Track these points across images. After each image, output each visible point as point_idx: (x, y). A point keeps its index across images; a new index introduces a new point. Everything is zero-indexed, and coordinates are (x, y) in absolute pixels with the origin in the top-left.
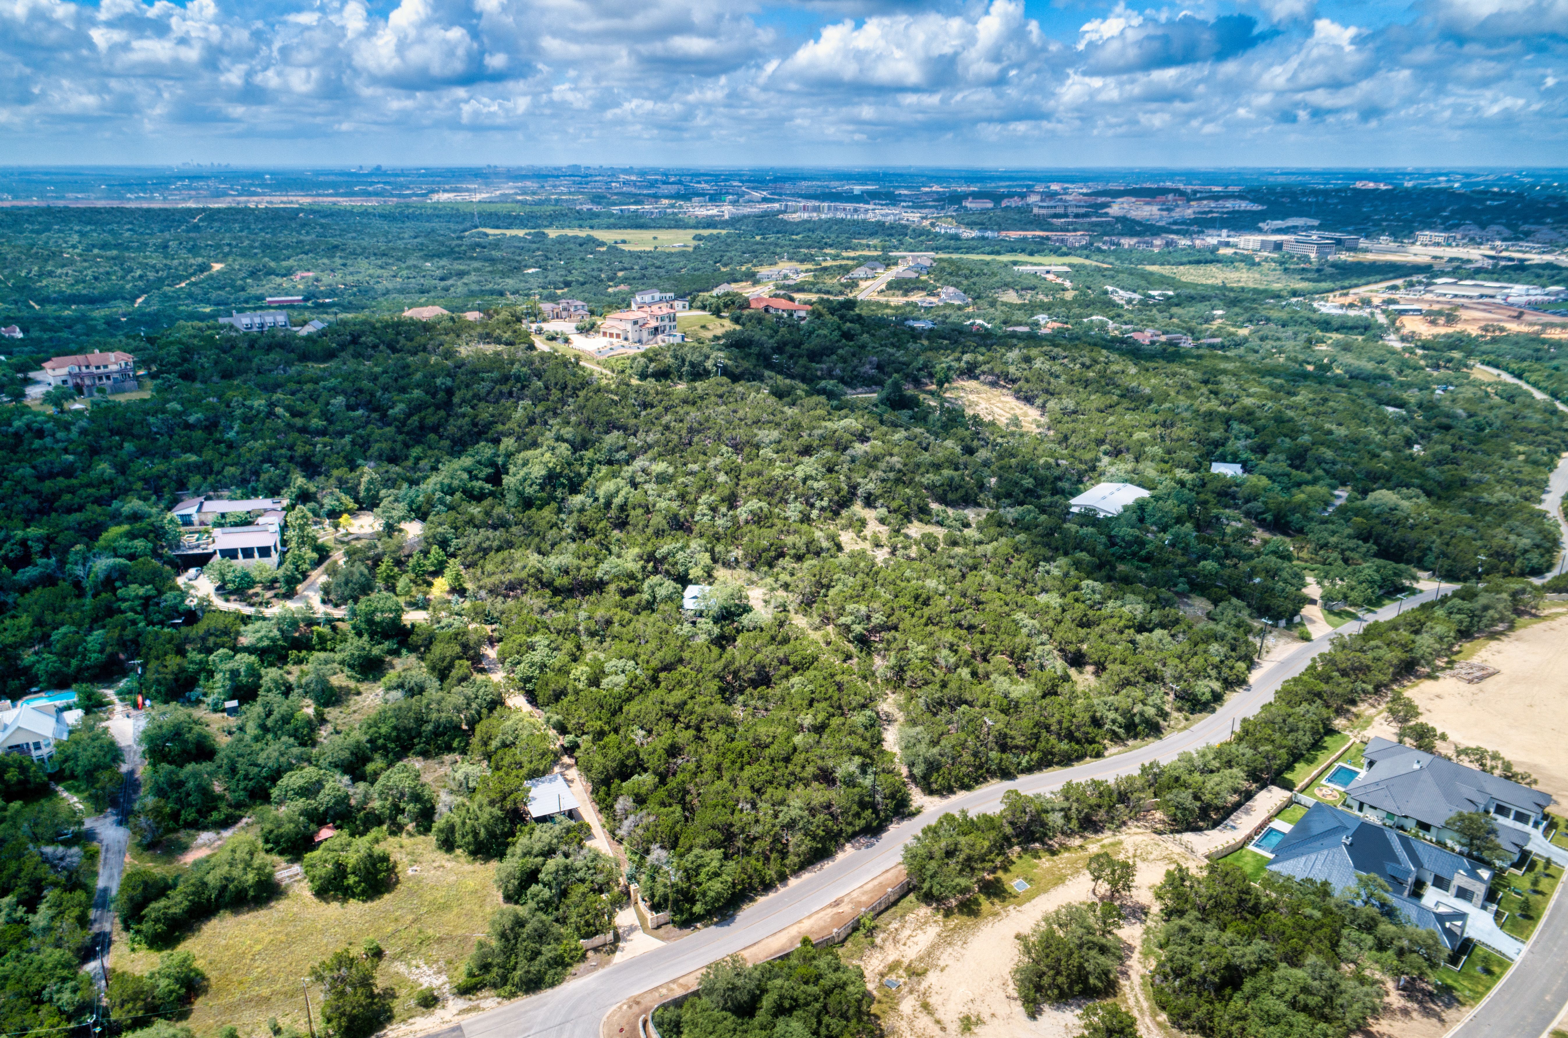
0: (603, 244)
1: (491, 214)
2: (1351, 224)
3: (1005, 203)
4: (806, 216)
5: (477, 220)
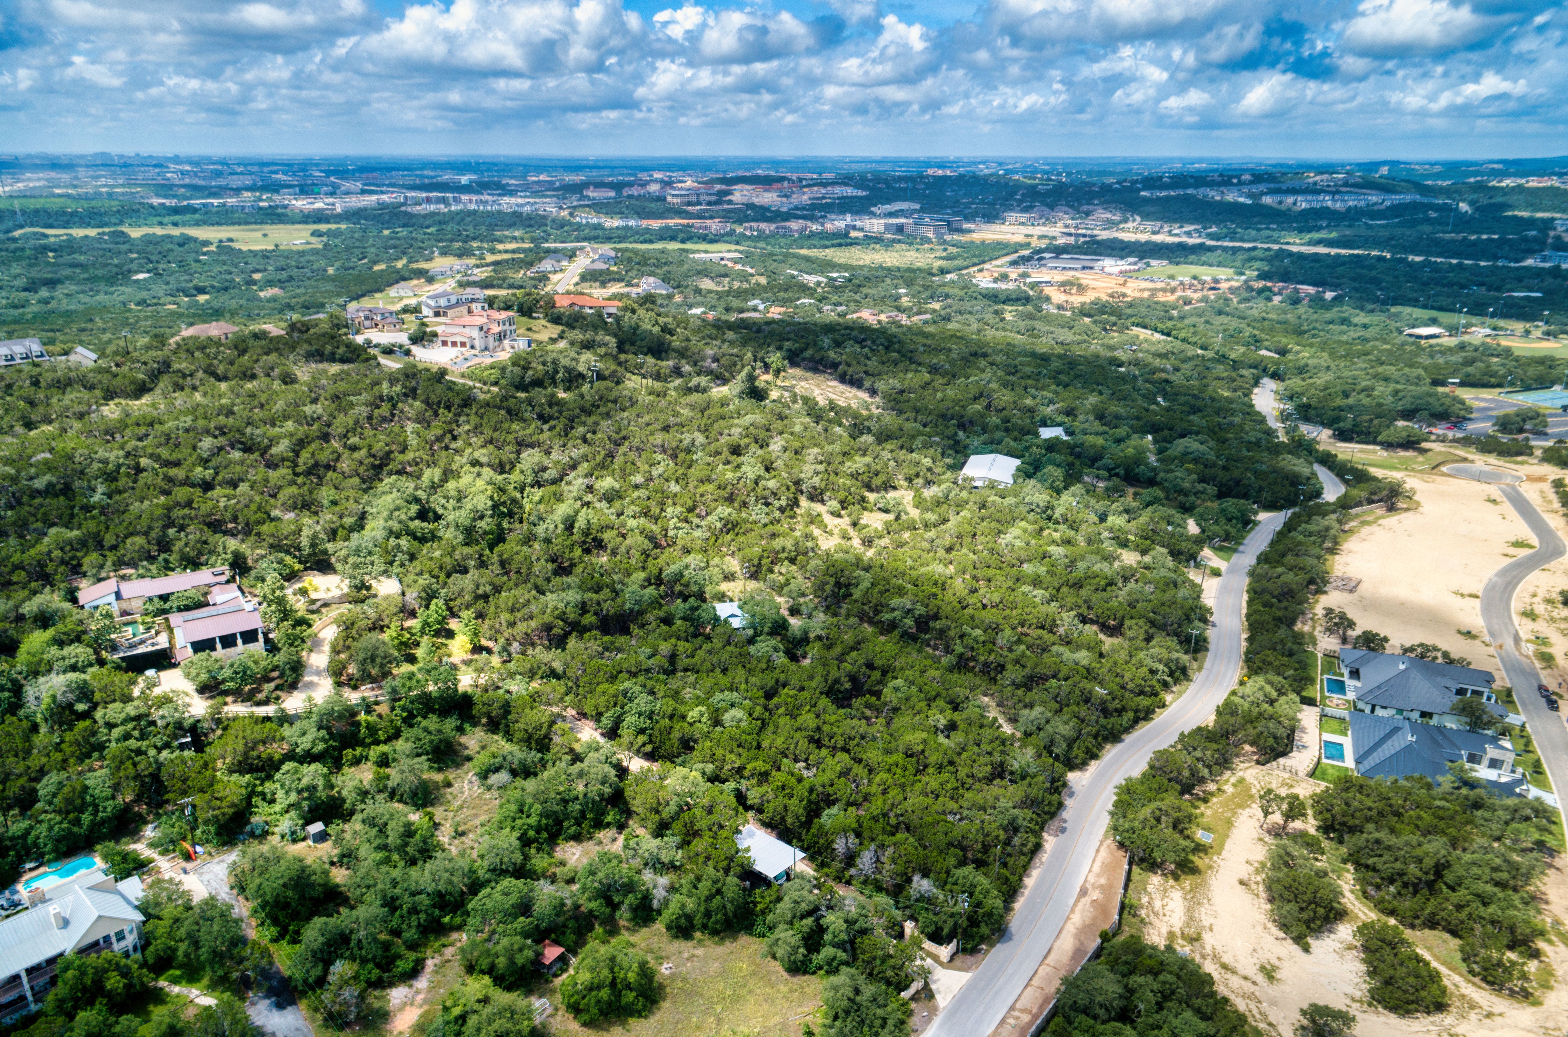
0: (207, 243)
1: (37, 211)
2: (947, 207)
3: (626, 192)
4: (432, 208)
5: (20, 219)
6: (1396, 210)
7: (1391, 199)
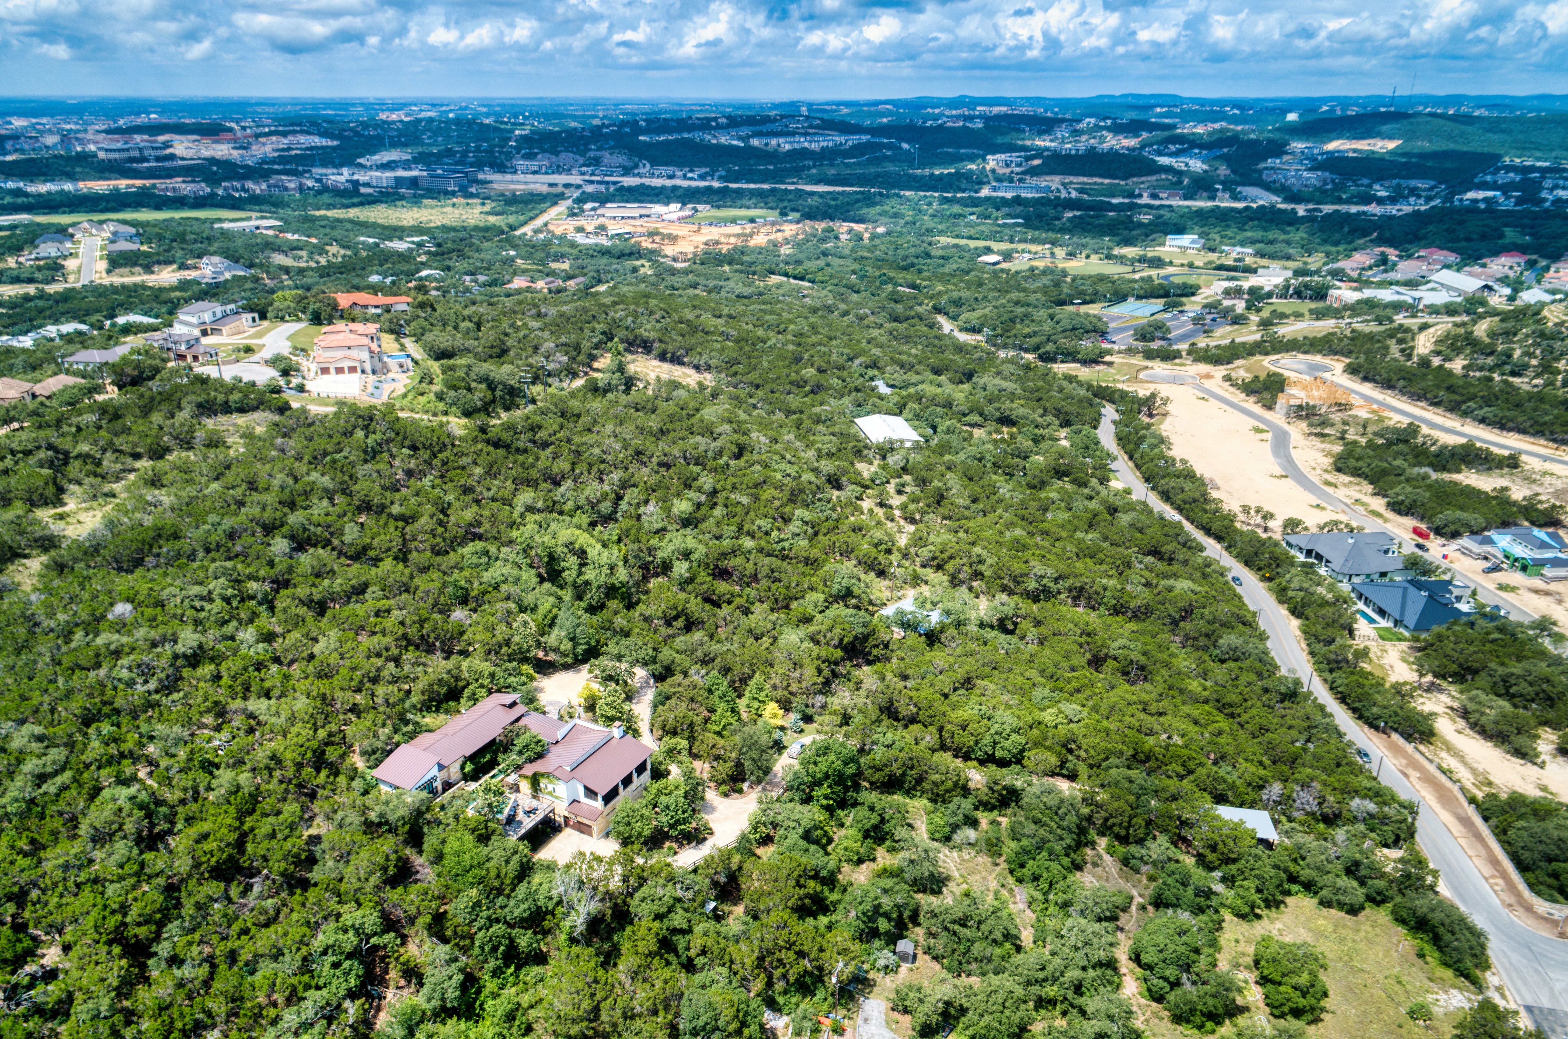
6: (858, 150)
7: (853, 140)
